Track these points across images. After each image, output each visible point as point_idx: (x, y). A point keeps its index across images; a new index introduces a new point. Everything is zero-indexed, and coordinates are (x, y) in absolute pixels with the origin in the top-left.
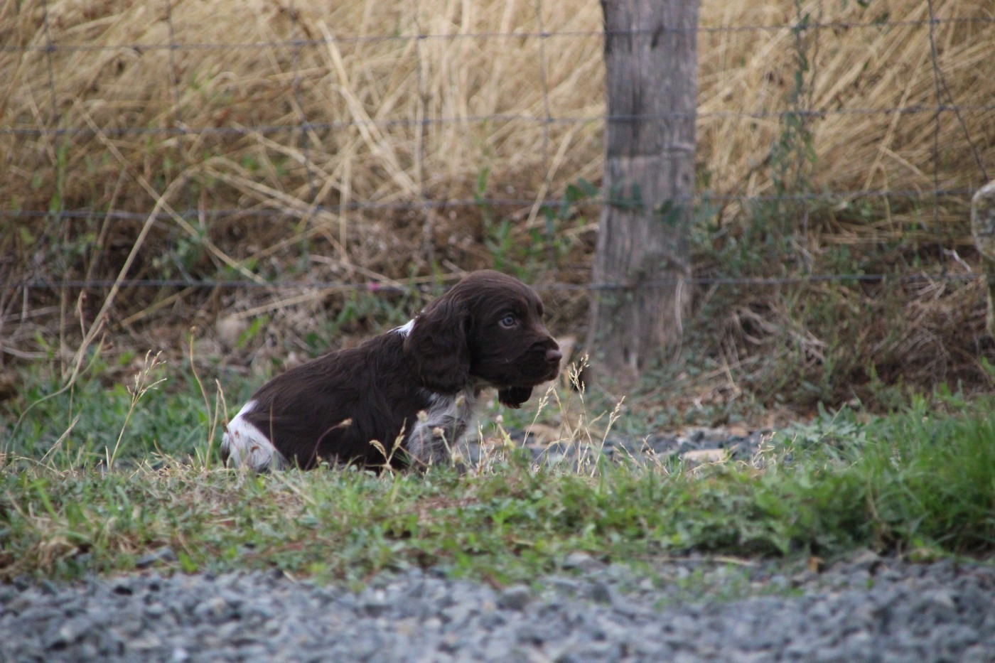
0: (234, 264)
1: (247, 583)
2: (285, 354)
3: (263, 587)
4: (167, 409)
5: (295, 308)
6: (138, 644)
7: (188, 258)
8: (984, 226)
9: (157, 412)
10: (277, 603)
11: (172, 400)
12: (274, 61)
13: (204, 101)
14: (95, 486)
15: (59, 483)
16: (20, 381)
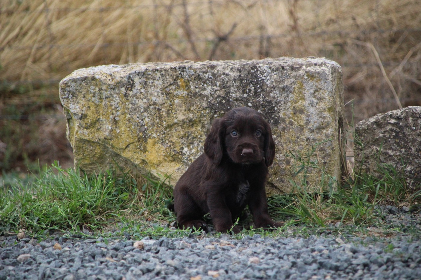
8: (65, 95)
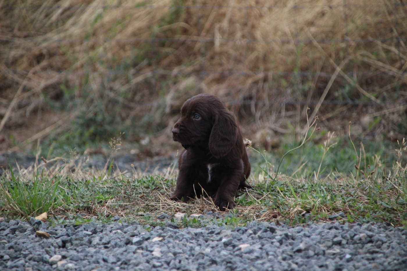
0: (368, 95)
1: (375, 227)
2: (389, 132)
3: (382, 229)
4: (341, 154)
5: (393, 113)
6: (331, 251)
7: (349, 92)
9: (336, 155)
10: (387, 236)
11: (342, 150)
12: (386, 11)
13: (357, 28)
14: (312, 186)
15: (298, 184)
16: (281, 141)
